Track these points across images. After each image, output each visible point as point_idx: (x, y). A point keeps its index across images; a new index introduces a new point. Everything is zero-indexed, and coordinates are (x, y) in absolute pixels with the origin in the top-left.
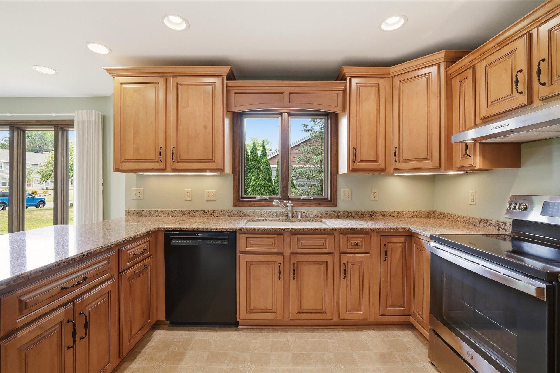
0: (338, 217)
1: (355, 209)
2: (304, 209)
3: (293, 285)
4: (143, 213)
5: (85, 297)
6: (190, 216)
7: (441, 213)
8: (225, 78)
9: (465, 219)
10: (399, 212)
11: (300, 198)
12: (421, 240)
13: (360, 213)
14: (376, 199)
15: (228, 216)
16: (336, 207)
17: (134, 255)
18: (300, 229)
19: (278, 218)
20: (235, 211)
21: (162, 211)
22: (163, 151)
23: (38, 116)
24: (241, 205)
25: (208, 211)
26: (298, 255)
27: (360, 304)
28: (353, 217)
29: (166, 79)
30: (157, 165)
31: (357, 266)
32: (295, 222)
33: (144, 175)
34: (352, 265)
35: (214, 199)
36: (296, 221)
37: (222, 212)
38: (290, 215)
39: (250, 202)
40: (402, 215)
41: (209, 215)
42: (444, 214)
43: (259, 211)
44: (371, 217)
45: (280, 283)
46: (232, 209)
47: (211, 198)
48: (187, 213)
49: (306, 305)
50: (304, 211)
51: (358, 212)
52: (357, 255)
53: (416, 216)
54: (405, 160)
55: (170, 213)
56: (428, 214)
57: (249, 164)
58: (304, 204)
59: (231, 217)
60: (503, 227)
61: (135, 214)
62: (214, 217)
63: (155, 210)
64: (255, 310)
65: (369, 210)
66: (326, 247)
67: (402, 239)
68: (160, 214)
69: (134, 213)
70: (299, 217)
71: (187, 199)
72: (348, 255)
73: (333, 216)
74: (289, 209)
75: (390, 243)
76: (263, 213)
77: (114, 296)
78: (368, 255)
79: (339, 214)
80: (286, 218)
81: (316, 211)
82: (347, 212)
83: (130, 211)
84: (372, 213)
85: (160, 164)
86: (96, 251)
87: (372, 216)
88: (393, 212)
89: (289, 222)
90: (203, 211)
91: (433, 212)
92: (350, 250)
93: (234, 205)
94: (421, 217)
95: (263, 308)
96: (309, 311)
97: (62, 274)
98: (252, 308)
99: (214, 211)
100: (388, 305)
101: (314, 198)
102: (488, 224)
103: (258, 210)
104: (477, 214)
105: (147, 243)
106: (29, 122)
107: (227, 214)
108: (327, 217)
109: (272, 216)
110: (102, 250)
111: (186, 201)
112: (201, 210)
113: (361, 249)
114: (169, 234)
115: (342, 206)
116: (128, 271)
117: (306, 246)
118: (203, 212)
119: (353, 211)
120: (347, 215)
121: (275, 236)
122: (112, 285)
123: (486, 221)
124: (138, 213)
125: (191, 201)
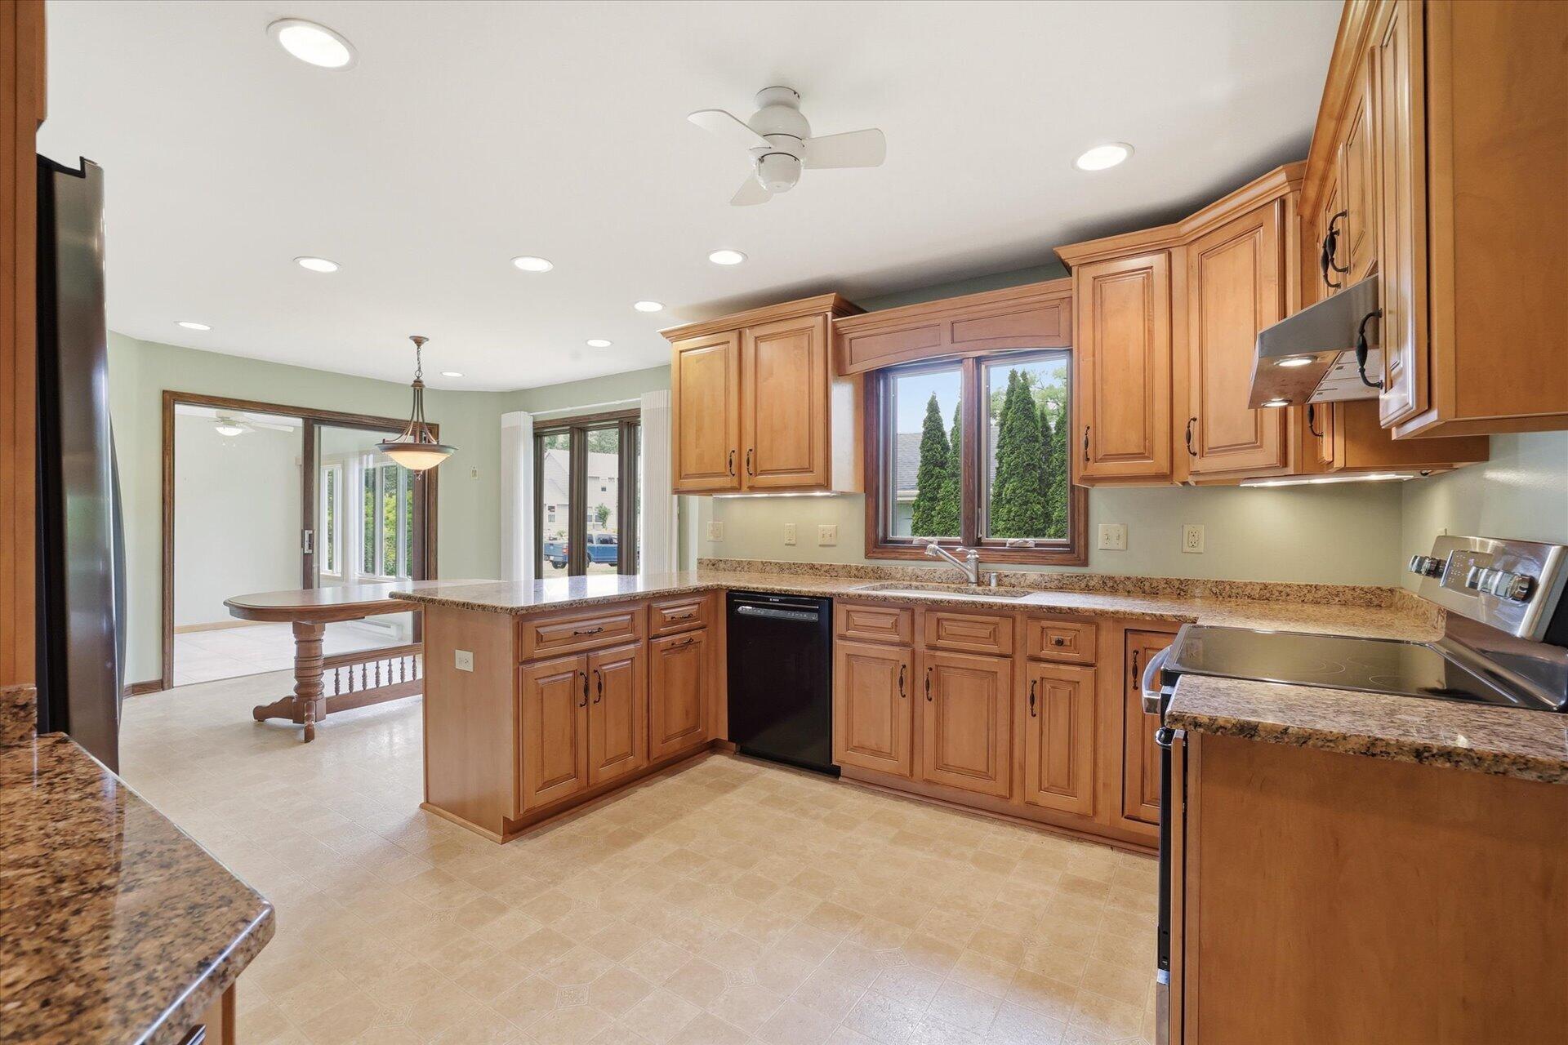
0: (1088, 590)
1: (1137, 571)
2: (1006, 569)
3: (929, 711)
4: (722, 565)
5: (601, 653)
6: (792, 573)
8: (830, 314)
10: (1265, 586)
11: (1005, 545)
13: (1147, 584)
14: (1195, 550)
15: (855, 576)
16: (1086, 565)
17: (672, 618)
18: (941, 601)
19: (946, 585)
20: (867, 567)
21: (749, 563)
22: (735, 458)
23: (602, 407)
24: (880, 555)
25: (822, 566)
26: (939, 653)
27: (1071, 775)
28: (1129, 592)
29: (740, 333)
30: (728, 481)
31: (1063, 694)
32: (978, 594)
33: (722, 499)
34: (1053, 687)
35: (833, 543)
36: (981, 592)
37: (844, 567)
38: (973, 578)
39: (896, 550)
40: (1277, 594)
41: (822, 572)
43: (912, 568)
44: (1179, 594)
45: (905, 704)
46: (863, 562)
47: (827, 541)
48: (787, 569)
49: (953, 756)
50: (1006, 572)
51: (1141, 581)
52: (1062, 667)
53: (1324, 601)
54: (1212, 450)
55: (761, 566)
56: (1369, 596)
57: (1052, 461)
58: (1009, 557)
59: (860, 576)
61: (710, 567)
62: (831, 576)
63: (739, 560)
64: (861, 748)
65: (1172, 576)
66: (995, 642)
68: (746, 569)
69: (708, 565)
70: (993, 584)
71: (788, 542)
72: (1043, 665)
73: (1077, 587)
74: (971, 566)
75: (1150, 649)
76: (920, 573)
77: (640, 667)
78: (1090, 671)
79: (1092, 583)
80: (961, 582)
81: (1035, 573)
82: (1112, 578)
83: (703, 561)
84: (1181, 583)
85: (731, 481)
86: (615, 599)
87: (1182, 593)
88: (1246, 585)
89: (966, 593)
90: (812, 565)
91: (1391, 591)
92: (1048, 654)
93: (867, 556)
94: (1345, 604)
95: (875, 747)
96: (961, 770)
97: (574, 617)
98: (855, 743)
99: (832, 565)
100: (1147, 797)
101: (1037, 545)
105: (696, 606)
106: (588, 419)
107: (854, 572)
108: (1061, 588)
109: (938, 580)
110: (622, 600)
111: (786, 544)
112: (810, 563)
113: (1073, 656)
114: (735, 597)
115: (1102, 562)
116: (662, 640)
117: (954, 636)
118: (812, 567)
119: (1129, 578)
120: (1110, 586)
121: (897, 611)
122: (636, 650)
124: (713, 565)
125: (794, 545)
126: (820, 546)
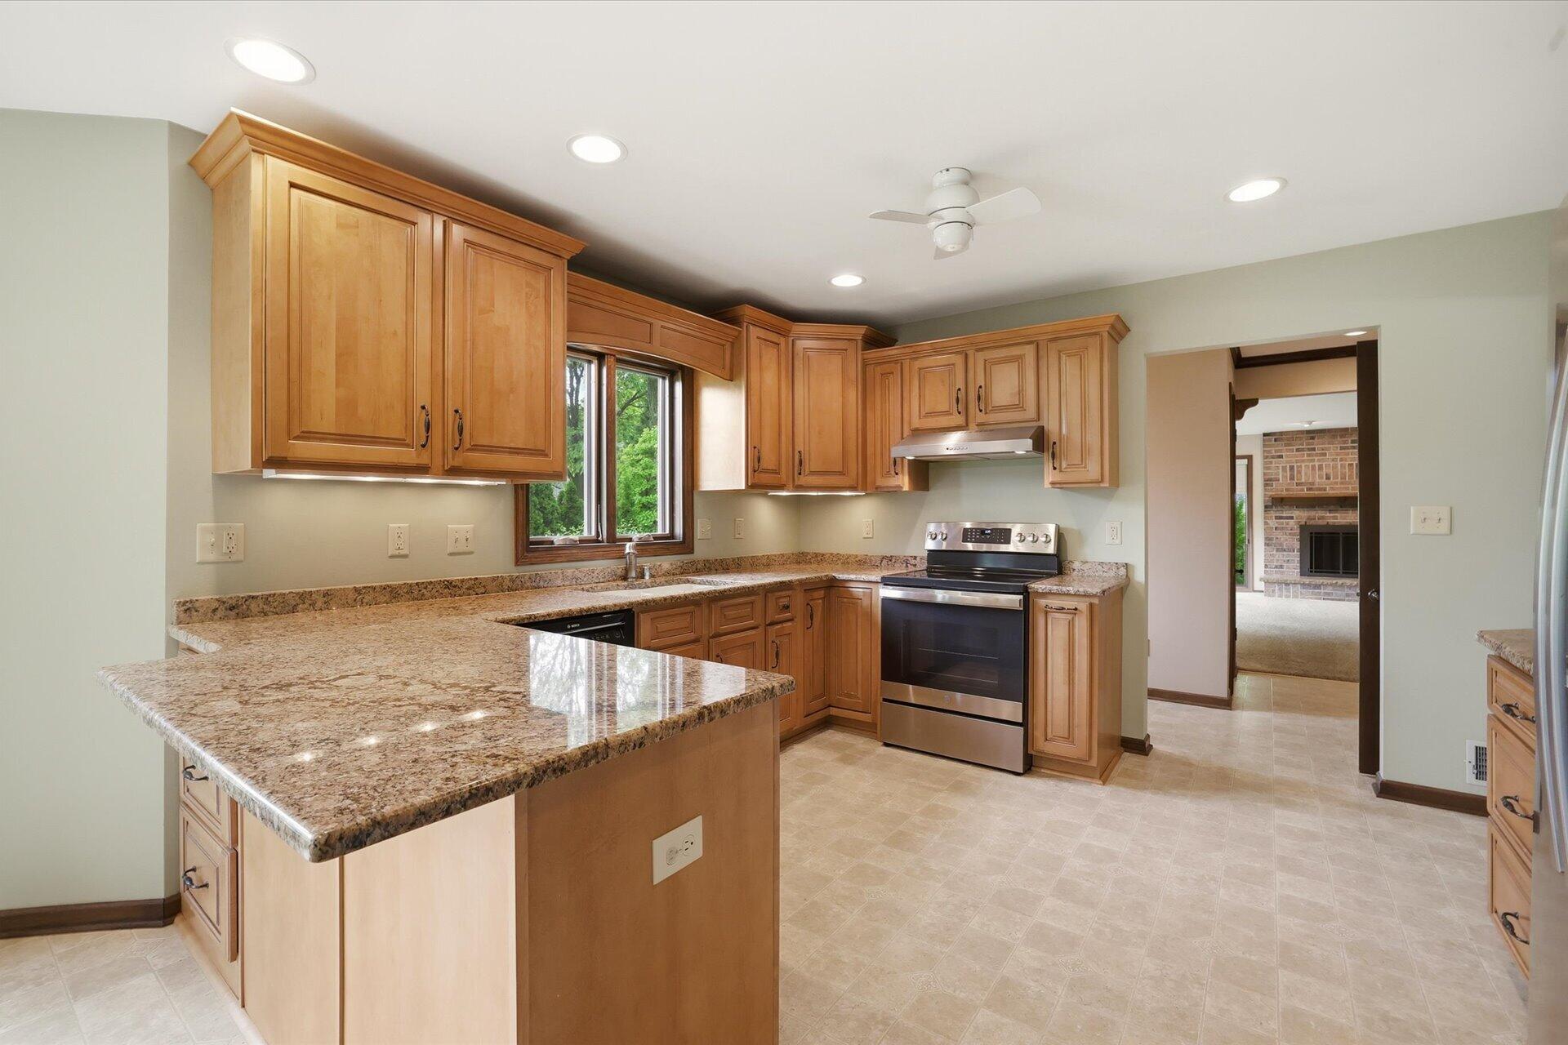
0: (697, 572)
6: (414, 599)
7: (816, 555)
9: (859, 558)
10: (768, 557)
12: (851, 589)
13: (725, 563)
15: (511, 590)
16: (693, 553)
20: (524, 576)
21: (326, 594)
24: (535, 560)
25: (462, 581)
28: (717, 570)
30: (408, 456)
35: (469, 549)
37: (494, 579)
38: (633, 574)
39: (551, 552)
41: (463, 590)
42: (823, 555)
47: (461, 548)
48: (405, 590)
51: (722, 561)
54: (812, 473)
55: (352, 596)
59: (516, 590)
60: (913, 562)
61: (220, 613)
62: (477, 594)
63: (301, 590)
67: (822, 593)
68: (319, 604)
69: (215, 610)
70: (647, 577)
71: (397, 552)
81: (666, 562)
83: (197, 605)
84: (738, 560)
85: (419, 455)
87: (739, 567)
90: (448, 581)
91: (802, 553)
93: (518, 561)
99: (477, 578)
100: (812, 697)
102: (893, 561)
103: (570, 569)
104: (877, 550)
107: (507, 583)
108: (682, 573)
109: (596, 581)
111: (392, 557)
112: (442, 580)
118: (448, 584)
120: (708, 567)
123: (890, 558)
124: (232, 608)
125: (405, 556)
126: (451, 554)
